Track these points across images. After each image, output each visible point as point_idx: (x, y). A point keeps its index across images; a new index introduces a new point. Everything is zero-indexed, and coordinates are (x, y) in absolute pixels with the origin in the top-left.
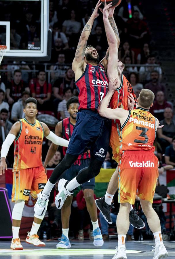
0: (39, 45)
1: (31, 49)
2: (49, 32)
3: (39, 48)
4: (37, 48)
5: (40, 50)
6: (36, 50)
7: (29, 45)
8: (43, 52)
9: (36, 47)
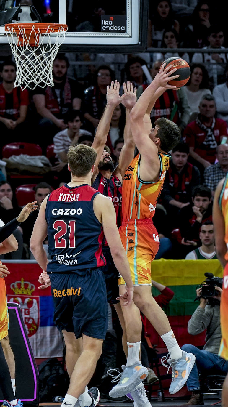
1: (107, 31)
3: (123, 28)
7: (104, 22)
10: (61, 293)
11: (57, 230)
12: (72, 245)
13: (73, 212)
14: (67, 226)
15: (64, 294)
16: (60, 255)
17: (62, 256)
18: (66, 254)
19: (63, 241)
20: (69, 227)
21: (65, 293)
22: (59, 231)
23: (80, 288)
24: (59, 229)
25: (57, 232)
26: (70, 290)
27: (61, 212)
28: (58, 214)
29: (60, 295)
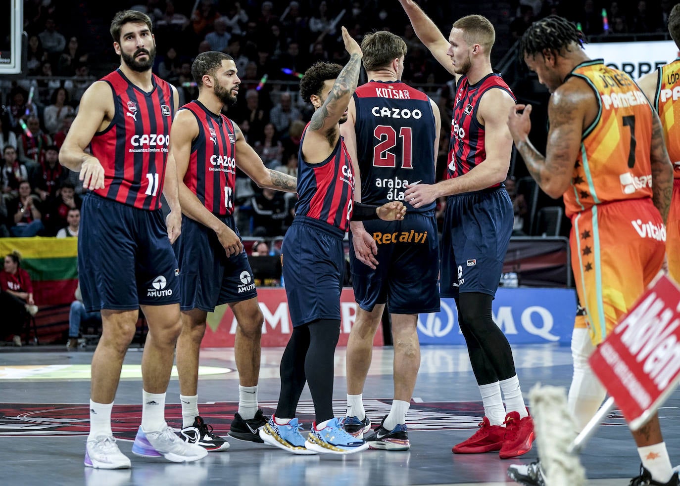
0: (9, 57)
2: (23, 36)
3: (9, 61)
4: (6, 60)
5: (10, 63)
6: (4, 63)
8: (14, 67)
9: (4, 58)
10: (389, 238)
11: (380, 140)
12: (407, 164)
13: (406, 114)
14: (398, 135)
15: (395, 239)
16: (386, 180)
17: (389, 180)
18: (396, 178)
19: (390, 157)
20: (400, 136)
21: (397, 238)
22: (382, 141)
23: (426, 232)
24: (384, 138)
25: (380, 142)
26: (407, 234)
27: (385, 112)
28: (382, 116)
29: (387, 240)
